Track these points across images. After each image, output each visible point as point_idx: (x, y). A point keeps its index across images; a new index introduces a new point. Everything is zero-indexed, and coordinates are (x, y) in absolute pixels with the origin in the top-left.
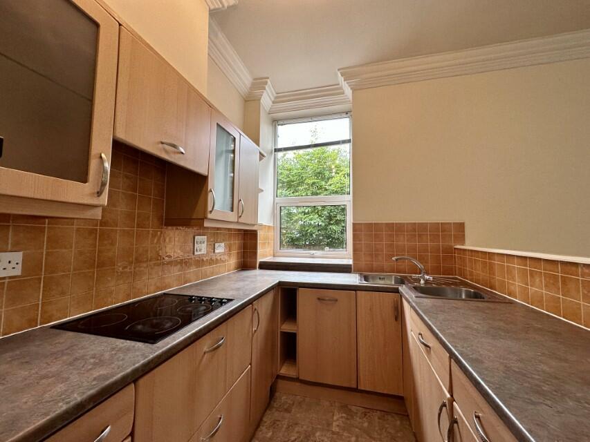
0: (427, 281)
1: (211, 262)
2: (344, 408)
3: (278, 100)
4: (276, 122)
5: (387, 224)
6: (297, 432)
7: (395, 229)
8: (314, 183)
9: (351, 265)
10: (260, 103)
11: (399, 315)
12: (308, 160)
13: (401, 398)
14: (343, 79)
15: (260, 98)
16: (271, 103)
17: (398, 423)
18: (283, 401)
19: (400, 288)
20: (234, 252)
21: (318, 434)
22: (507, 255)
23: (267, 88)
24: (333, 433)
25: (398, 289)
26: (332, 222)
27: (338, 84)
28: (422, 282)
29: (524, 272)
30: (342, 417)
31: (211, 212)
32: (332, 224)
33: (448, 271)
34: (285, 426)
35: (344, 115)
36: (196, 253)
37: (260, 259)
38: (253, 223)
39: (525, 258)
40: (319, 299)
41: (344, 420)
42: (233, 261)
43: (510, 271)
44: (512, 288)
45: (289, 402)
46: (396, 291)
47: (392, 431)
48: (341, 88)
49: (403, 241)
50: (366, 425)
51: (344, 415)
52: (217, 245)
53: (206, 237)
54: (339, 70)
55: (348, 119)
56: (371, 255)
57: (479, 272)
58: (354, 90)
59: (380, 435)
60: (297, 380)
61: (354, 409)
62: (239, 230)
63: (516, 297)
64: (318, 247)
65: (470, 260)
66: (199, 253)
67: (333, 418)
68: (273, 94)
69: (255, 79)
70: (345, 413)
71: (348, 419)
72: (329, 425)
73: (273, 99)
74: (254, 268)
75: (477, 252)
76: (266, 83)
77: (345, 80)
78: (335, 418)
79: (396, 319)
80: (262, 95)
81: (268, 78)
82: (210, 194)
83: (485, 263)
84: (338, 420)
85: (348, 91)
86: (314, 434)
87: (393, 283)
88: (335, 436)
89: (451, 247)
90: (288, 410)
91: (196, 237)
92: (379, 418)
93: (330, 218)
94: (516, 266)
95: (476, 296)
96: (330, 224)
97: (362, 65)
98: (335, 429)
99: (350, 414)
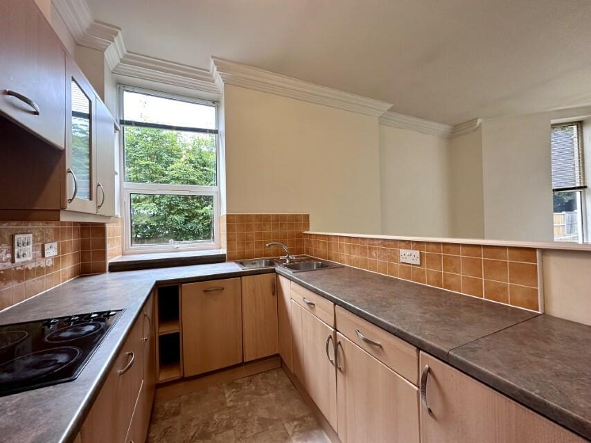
0: (291, 261)
1: (40, 271)
2: (232, 384)
3: (126, 59)
4: (121, 86)
5: (257, 215)
6: (195, 426)
7: (263, 219)
8: (147, 166)
9: (225, 255)
10: (103, 56)
11: (276, 290)
12: (139, 135)
13: (277, 355)
14: (215, 69)
15: (105, 50)
16: (118, 61)
17: (276, 375)
18: (166, 409)
19: (276, 269)
20: (70, 254)
21: (216, 416)
22: (340, 236)
23: (116, 39)
24: (229, 408)
25: (274, 269)
26: (172, 212)
27: (209, 71)
28: (288, 261)
29: (349, 247)
30: (233, 393)
31: (71, 200)
32: (173, 214)
33: (299, 252)
34: (179, 428)
35: (211, 103)
36: (17, 260)
37: (110, 260)
38: (107, 214)
39: (350, 237)
40: (205, 291)
41: (235, 394)
42: (68, 266)
43: (341, 247)
44: (342, 257)
45: (174, 405)
46: (274, 271)
47: (274, 383)
48: (211, 76)
49: (269, 230)
50: (253, 388)
51: (234, 390)
52: (47, 246)
53: (31, 235)
54: (213, 57)
55: (214, 108)
56: (243, 244)
57: (321, 249)
58: (226, 83)
59: (266, 389)
60: (183, 379)
61: (240, 381)
62: (75, 223)
63: (344, 263)
64: (154, 240)
65: (315, 242)
66: (22, 259)
67: (225, 397)
68: (122, 51)
69: (96, 21)
70: (233, 388)
71: (238, 391)
72: (223, 404)
73: (121, 57)
74: (102, 271)
75: (320, 235)
76: (116, 34)
77: (218, 70)
78: (227, 396)
79: (274, 294)
80: (107, 46)
81: (120, 29)
82: (68, 176)
83: (325, 243)
84: (229, 396)
85: (219, 82)
86: (212, 419)
87: (264, 266)
88: (231, 410)
89: (301, 233)
90: (177, 413)
91: (17, 237)
92: (262, 379)
93: (170, 207)
94: (345, 243)
95: (323, 266)
96: (170, 213)
97: (236, 63)
98: (230, 404)
99: (239, 386)
